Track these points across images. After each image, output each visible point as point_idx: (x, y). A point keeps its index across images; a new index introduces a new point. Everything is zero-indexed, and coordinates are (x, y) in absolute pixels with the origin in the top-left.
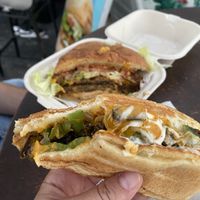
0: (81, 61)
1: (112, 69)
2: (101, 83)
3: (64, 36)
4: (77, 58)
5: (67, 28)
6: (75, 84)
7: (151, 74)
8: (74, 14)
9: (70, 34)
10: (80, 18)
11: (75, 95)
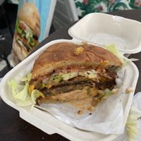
0: (59, 64)
1: (89, 68)
2: (79, 83)
3: (18, 37)
4: (55, 61)
5: (20, 32)
6: (53, 87)
7: (123, 69)
8: (25, 21)
9: (23, 35)
10: (30, 23)
11: (54, 97)
